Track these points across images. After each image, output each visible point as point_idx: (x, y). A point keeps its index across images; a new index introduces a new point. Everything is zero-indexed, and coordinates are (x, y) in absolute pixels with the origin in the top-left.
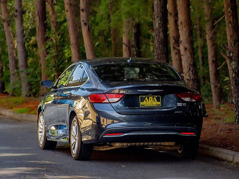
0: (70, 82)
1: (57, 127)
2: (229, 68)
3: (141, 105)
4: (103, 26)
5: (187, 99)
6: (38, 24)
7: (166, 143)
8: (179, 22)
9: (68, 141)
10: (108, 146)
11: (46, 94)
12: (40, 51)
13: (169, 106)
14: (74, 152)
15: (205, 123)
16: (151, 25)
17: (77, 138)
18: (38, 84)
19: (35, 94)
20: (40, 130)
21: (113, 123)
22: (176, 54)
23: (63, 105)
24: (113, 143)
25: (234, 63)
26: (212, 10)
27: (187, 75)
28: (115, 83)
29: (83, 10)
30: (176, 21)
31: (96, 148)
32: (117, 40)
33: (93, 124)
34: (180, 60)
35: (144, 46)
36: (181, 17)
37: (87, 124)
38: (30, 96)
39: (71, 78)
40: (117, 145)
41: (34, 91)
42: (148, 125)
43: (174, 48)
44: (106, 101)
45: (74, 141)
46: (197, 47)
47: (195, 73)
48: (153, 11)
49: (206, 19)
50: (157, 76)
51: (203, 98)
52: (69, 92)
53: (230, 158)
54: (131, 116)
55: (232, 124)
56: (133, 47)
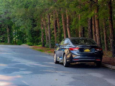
1: (59, 57)
2: (111, 41)
3: (84, 51)
4: (73, 28)
5: (98, 50)
6: (54, 27)
7: (92, 62)
8: (96, 27)
9: (63, 61)
10: (74, 63)
11: (56, 47)
12: (55, 35)
13: (93, 52)
14: (65, 65)
15: (103, 57)
16: (87, 28)
17: (65, 60)
18: (54, 44)
19: (53, 47)
20: (55, 58)
21: (76, 56)
22: (95, 36)
23: (61, 51)
25: (112, 39)
26: (105, 24)
27: (98, 43)
28: (77, 45)
29: (67, 23)
30: (95, 27)
31: (71, 64)
32: (77, 32)
33: (70, 57)
34: (96, 38)
36: (96, 26)
37: (68, 56)
38: (52, 48)
39: (64, 43)
40: (77, 63)
42: (86, 57)
43: (94, 34)
44: (74, 50)
45: (65, 61)
46: (101, 34)
47: (100, 42)
48: (88, 24)
49: (104, 26)
50: (89, 43)
51: (103, 49)
52: (63, 47)
54: (81, 54)
55: (111, 57)
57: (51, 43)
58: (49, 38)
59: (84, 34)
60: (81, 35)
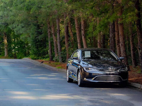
2: (139, 52)
4: (90, 35)
6: (65, 35)
8: (119, 34)
12: (66, 45)
15: (129, 73)
16: (109, 35)
22: (118, 46)
25: (140, 50)
26: (132, 30)
27: (122, 55)
29: (82, 30)
30: (118, 34)
32: (96, 41)
34: (120, 49)
35: (106, 44)
36: (120, 33)
41: (63, 60)
43: (117, 44)
46: (126, 44)
47: (126, 54)
48: (110, 30)
49: (130, 33)
53: (139, 87)
55: (140, 74)
56: (102, 44)
57: (61, 56)
58: (59, 49)
59: (104, 44)
60: (100, 45)
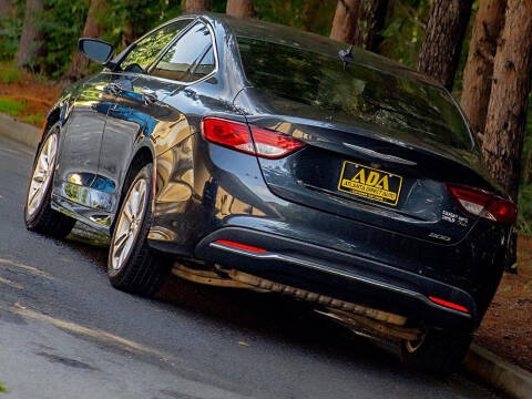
0: (161, 65)
1: (88, 179)
3: (342, 187)
5: (475, 209)
7: (381, 312)
9: (108, 228)
10: (216, 275)
11: (83, 76)
13: (419, 212)
14: (117, 263)
15: (504, 288)
17: (136, 227)
18: (72, 44)
19: (51, 69)
20: (38, 174)
21: (249, 213)
22: (479, 72)
23: (122, 123)
24: (233, 271)
27: (493, 140)
28: (287, 104)
31: (180, 271)
33: (190, 202)
34: (486, 94)
35: (396, 25)
37: (177, 194)
38: (37, 69)
39: (167, 55)
40: (244, 279)
41: (51, 57)
42: (345, 247)
43: (478, 53)
44: (248, 147)
45: (126, 232)
50: (409, 117)
51: (520, 217)
52: (149, 91)
54: (305, 209)
56: (364, 16)
57: (39, 25)
59: (381, 25)
60: (353, 25)
